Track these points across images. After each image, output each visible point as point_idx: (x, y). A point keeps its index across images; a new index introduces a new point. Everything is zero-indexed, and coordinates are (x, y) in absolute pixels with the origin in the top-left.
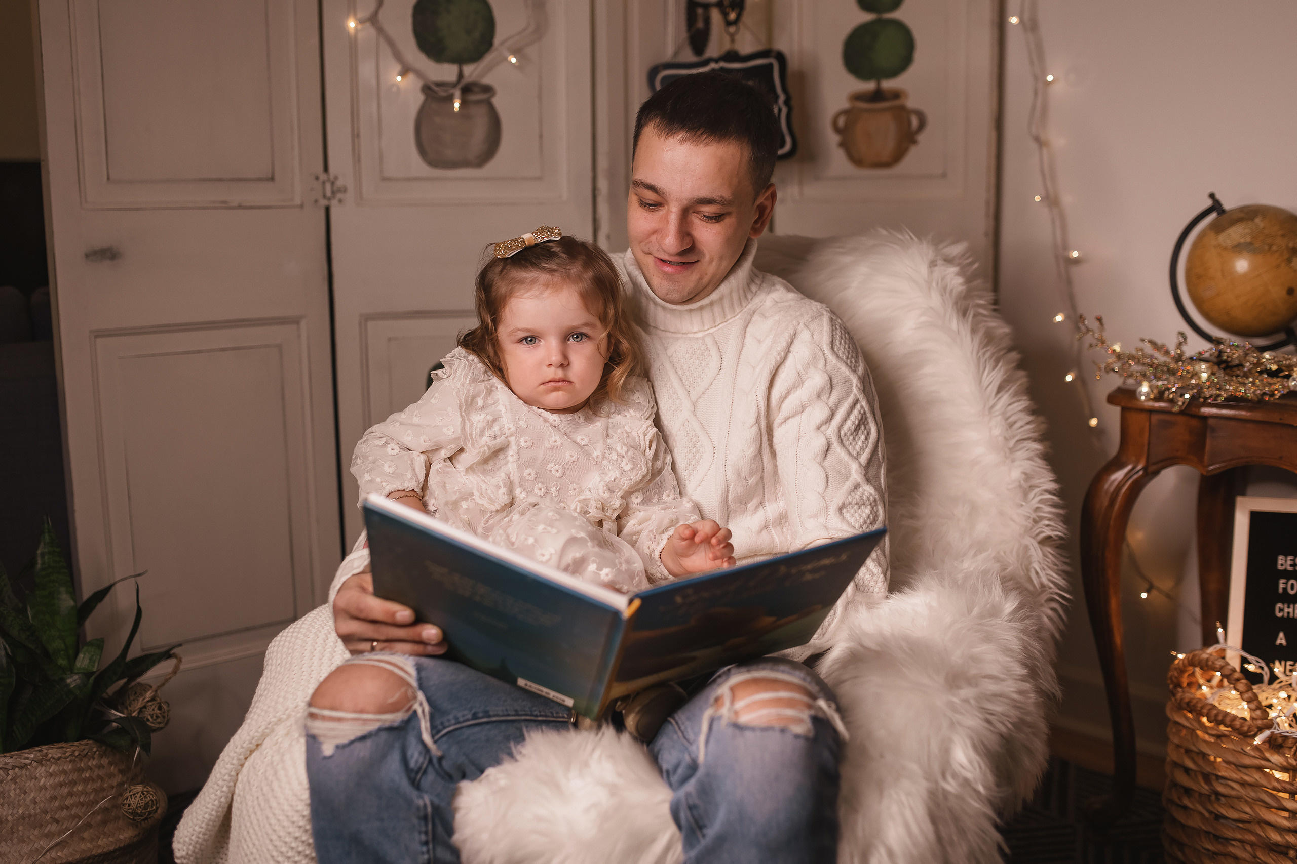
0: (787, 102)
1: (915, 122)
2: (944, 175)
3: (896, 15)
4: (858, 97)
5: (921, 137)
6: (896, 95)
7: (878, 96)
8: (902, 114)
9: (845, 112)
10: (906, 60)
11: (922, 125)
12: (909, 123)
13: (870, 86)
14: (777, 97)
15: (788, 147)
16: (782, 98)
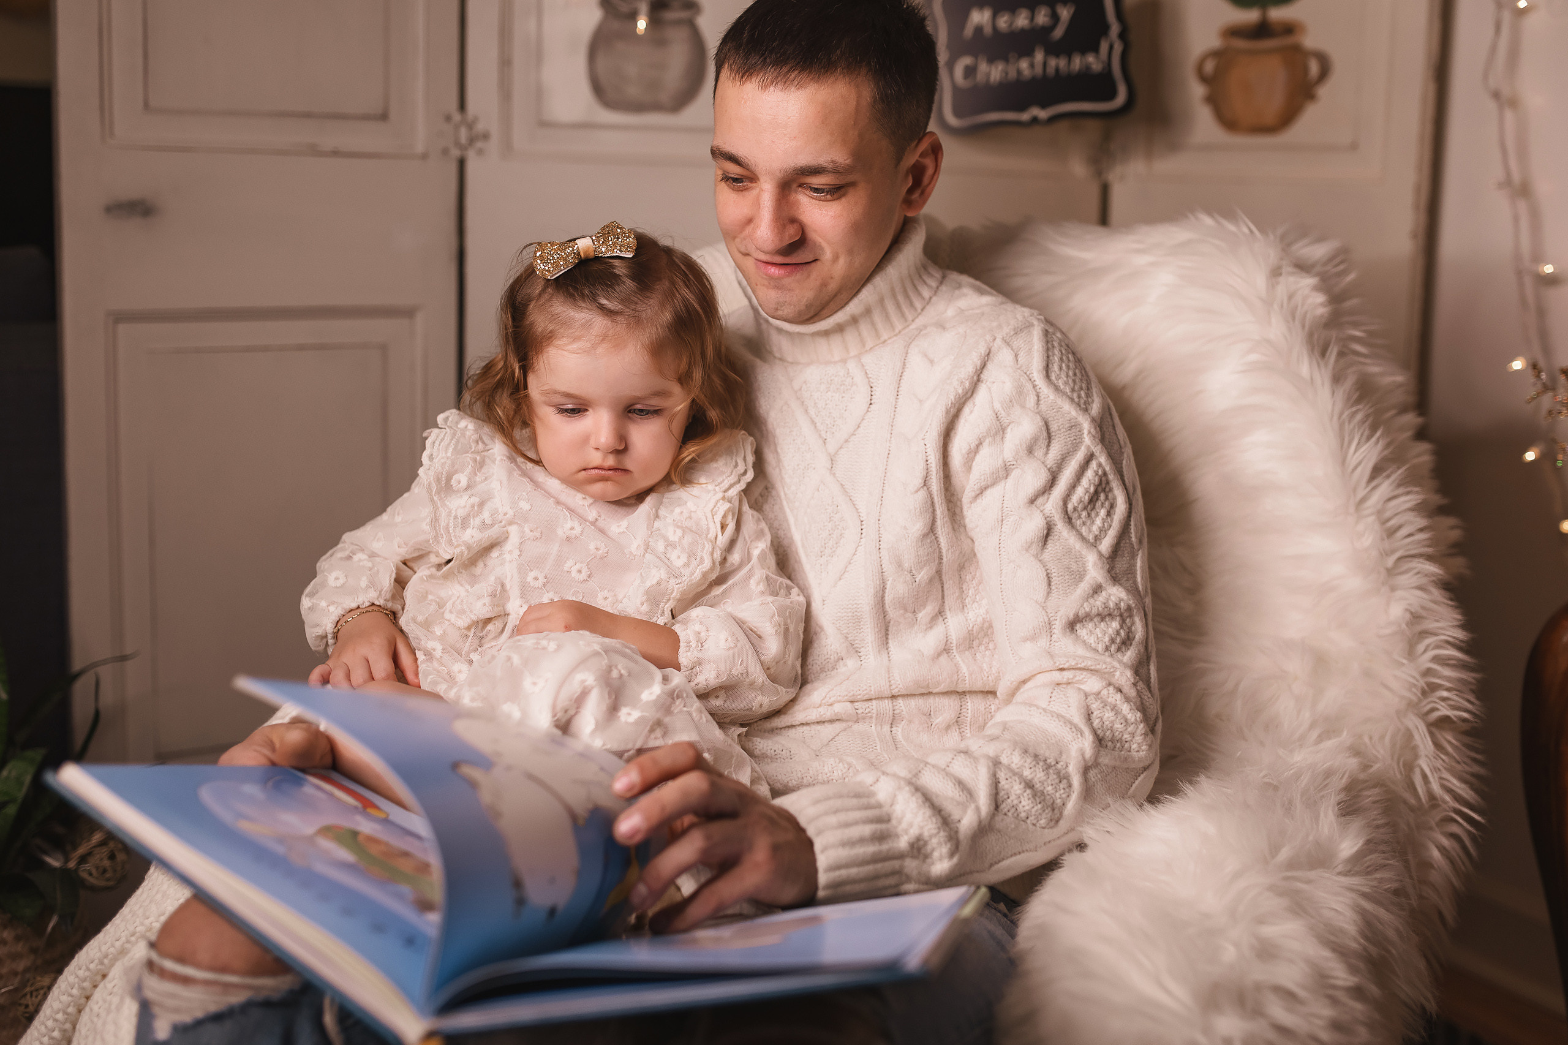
0: (1123, 36)
1: (1314, 68)
2: (1354, 147)
4: (1234, 32)
5: (1324, 92)
6: (1289, 29)
7: (1262, 30)
8: (1296, 56)
9: (1216, 54)
11: (1325, 71)
12: (1306, 69)
13: (1252, 16)
14: (1108, 26)
15: (1121, 98)
16: (1115, 29)
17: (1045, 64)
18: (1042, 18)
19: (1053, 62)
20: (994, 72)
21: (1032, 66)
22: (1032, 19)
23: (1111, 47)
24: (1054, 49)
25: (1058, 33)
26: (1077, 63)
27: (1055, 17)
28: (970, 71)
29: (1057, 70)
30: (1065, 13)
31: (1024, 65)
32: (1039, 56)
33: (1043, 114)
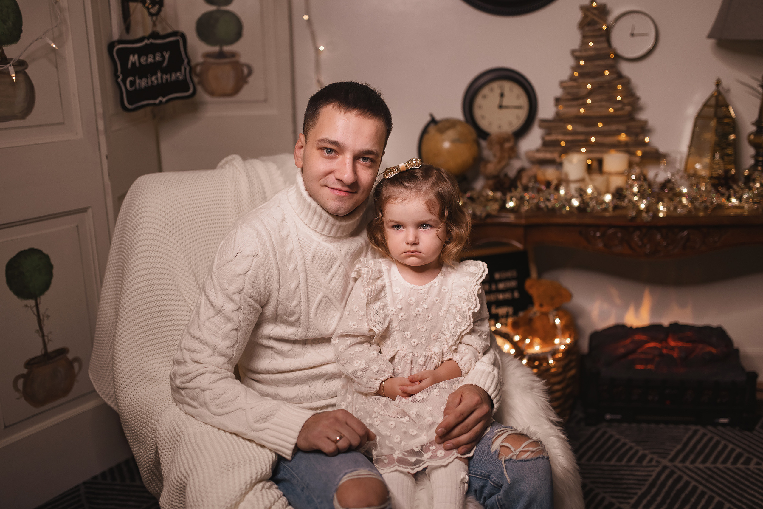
0: (188, 63)
1: (246, 71)
2: (265, 101)
3: (230, 8)
4: (207, 55)
5: (251, 79)
6: (233, 55)
7: (221, 55)
8: (237, 66)
9: (200, 64)
10: (238, 35)
11: (250, 72)
12: (242, 72)
13: (216, 49)
14: (183, 61)
15: (191, 90)
16: (186, 61)
17: (162, 78)
18: (158, 58)
19: (164, 77)
20: (142, 83)
21: (157, 79)
22: (154, 58)
23: (185, 69)
24: (165, 71)
25: (165, 64)
26: (174, 77)
27: (163, 57)
28: (133, 83)
29: (167, 80)
30: (167, 55)
31: (153, 78)
32: (159, 75)
33: (164, 100)
